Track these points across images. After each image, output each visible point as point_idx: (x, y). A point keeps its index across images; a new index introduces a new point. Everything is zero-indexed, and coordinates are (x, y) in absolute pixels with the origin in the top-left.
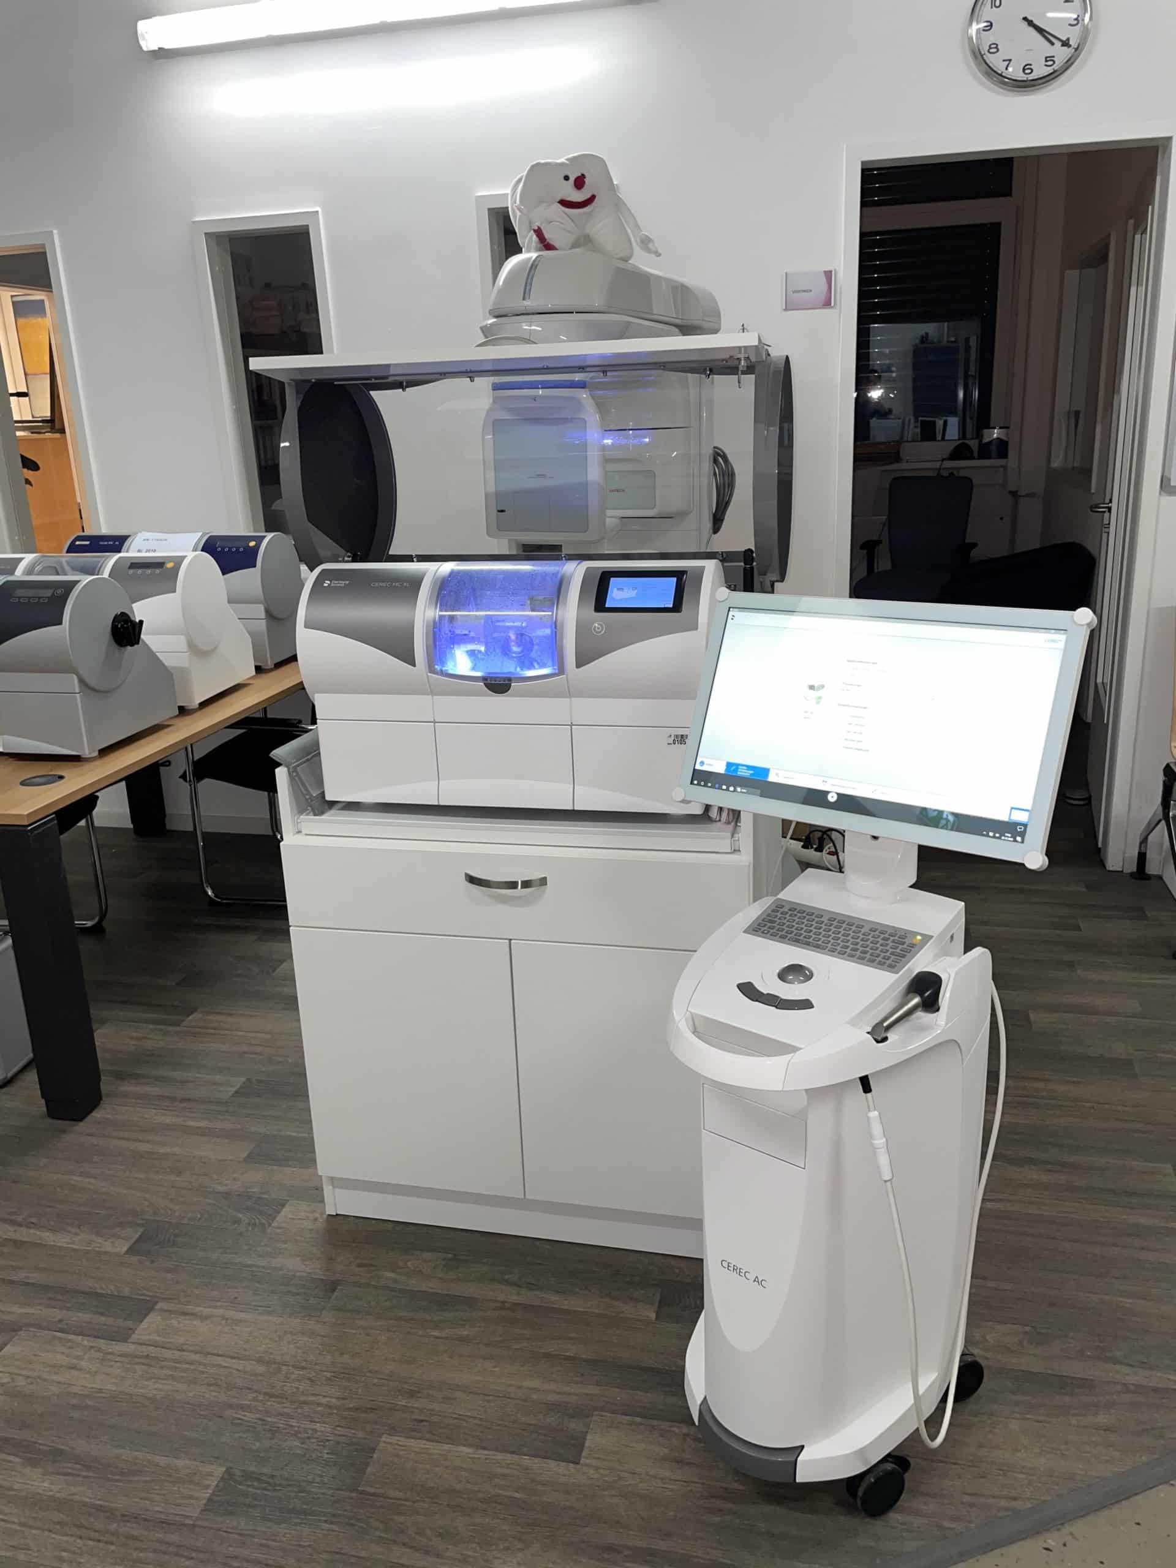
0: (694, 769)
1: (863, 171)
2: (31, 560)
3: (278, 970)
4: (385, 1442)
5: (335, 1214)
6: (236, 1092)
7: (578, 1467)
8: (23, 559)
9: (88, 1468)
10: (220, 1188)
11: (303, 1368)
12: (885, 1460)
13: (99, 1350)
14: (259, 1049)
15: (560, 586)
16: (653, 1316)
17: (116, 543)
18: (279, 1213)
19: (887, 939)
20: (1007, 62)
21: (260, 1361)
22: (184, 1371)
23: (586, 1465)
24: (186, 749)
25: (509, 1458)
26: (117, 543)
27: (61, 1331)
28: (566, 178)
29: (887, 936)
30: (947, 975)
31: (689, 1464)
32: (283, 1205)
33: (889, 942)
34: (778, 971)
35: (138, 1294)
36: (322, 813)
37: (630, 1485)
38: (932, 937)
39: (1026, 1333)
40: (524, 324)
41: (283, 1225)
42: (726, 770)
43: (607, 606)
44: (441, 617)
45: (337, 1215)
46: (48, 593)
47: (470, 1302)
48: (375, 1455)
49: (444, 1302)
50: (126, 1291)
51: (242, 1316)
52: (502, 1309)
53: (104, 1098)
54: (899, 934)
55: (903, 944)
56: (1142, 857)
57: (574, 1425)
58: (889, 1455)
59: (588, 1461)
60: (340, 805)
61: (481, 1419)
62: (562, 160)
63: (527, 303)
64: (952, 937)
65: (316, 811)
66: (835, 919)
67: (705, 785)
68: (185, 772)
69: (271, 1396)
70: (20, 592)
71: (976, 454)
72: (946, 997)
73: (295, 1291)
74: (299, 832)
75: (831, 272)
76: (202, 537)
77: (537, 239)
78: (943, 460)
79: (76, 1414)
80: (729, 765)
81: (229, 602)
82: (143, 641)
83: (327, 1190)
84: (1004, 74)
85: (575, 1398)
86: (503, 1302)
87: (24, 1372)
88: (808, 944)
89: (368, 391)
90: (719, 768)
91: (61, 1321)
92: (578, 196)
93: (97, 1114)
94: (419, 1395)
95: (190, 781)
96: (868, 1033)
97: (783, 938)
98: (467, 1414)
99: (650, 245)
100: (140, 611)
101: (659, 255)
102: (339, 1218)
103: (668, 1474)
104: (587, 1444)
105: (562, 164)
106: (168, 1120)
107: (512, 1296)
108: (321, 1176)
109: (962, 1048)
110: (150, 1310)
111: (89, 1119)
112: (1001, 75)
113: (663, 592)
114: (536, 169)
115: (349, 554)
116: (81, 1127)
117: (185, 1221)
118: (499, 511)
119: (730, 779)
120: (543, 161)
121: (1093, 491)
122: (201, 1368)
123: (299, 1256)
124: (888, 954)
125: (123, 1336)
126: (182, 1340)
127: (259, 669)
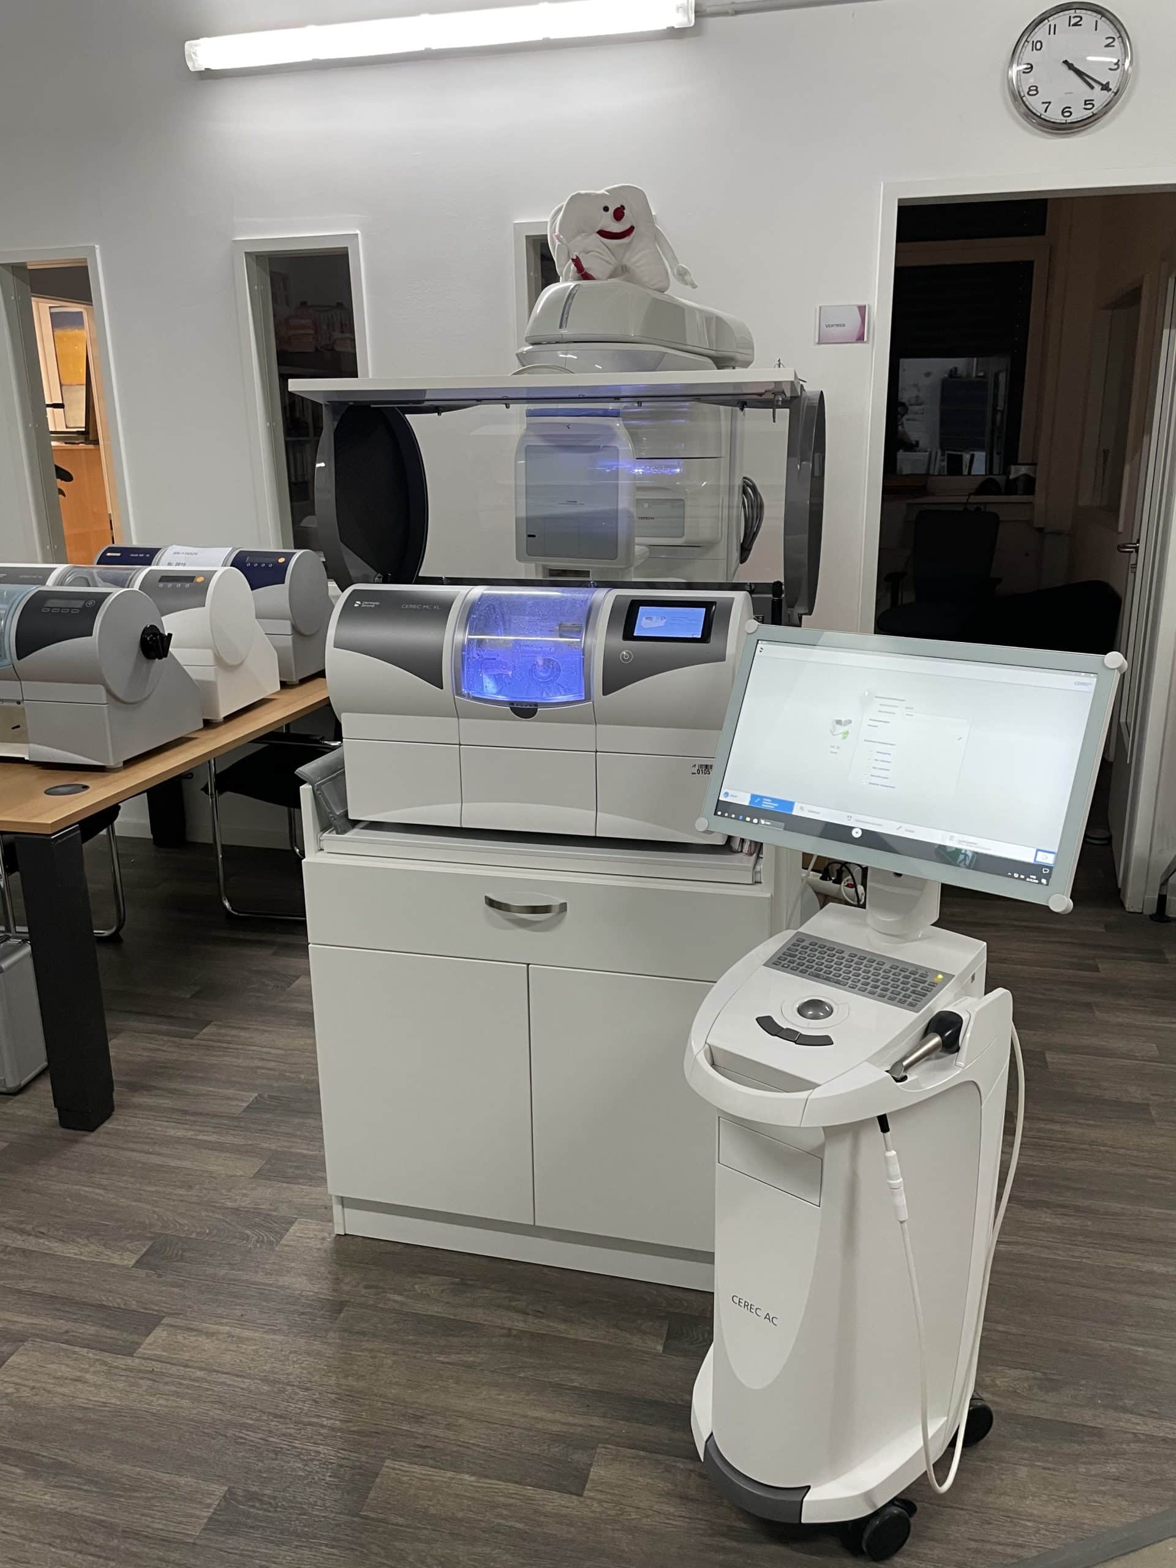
0: (718, 800)
1: (901, 209)
2: (64, 570)
3: (293, 986)
4: (387, 1467)
5: (343, 1234)
6: (248, 1107)
7: (582, 1499)
8: (55, 569)
9: (90, 1482)
10: (229, 1204)
11: (307, 1389)
12: (891, 1503)
13: (105, 1363)
14: (271, 1065)
15: (589, 613)
16: (660, 1348)
17: (146, 556)
18: (288, 1231)
19: (908, 977)
20: (1047, 105)
21: (265, 1380)
22: (188, 1387)
23: (592, 1498)
24: (209, 762)
25: (512, 1488)
26: (148, 555)
27: (67, 1342)
28: (606, 209)
29: (907, 973)
30: (968, 1016)
31: (693, 1500)
32: (292, 1223)
33: (910, 980)
34: (797, 1006)
35: (146, 1309)
36: (344, 832)
37: (633, 1519)
38: (954, 976)
39: (1035, 1378)
40: (559, 352)
41: (292, 1243)
42: (751, 802)
43: (635, 635)
44: (469, 640)
45: (346, 1235)
46: (80, 604)
47: (475, 1328)
48: (378, 1480)
49: (449, 1327)
50: (134, 1305)
51: (247, 1333)
52: (509, 1335)
53: (116, 1109)
54: (920, 972)
55: (924, 982)
56: (1162, 900)
57: (579, 1457)
58: (895, 1498)
59: (591, 1494)
60: (362, 825)
61: (484, 1448)
62: (602, 191)
63: (564, 331)
64: (973, 978)
65: (339, 830)
66: (856, 955)
67: (729, 817)
68: (207, 785)
69: (276, 1416)
70: (51, 603)
71: (1003, 491)
72: (966, 1038)
73: (302, 1311)
74: (322, 850)
75: (865, 306)
76: (231, 552)
77: (576, 268)
78: (970, 494)
79: (79, 1427)
80: (754, 797)
81: (257, 617)
82: (171, 654)
83: (337, 1209)
84: (1042, 116)
85: (580, 1429)
86: (510, 1329)
87: (31, 1383)
88: (828, 979)
89: (404, 414)
90: (744, 800)
91: (67, 1332)
92: (616, 227)
93: (108, 1125)
94: (424, 1420)
95: (212, 794)
96: (887, 1071)
97: (803, 973)
98: (471, 1442)
99: (687, 278)
100: (169, 624)
101: (696, 287)
102: (349, 1238)
103: (672, 1510)
104: (592, 1476)
105: (603, 195)
106: (180, 1133)
107: (519, 1323)
108: (331, 1196)
109: (981, 1089)
110: (156, 1324)
111: (101, 1129)
112: (1039, 117)
113: (691, 623)
114: (576, 199)
115: (379, 575)
116: (91, 1137)
117: (194, 1236)
118: (529, 536)
119: (754, 811)
120: (583, 192)
121: (1120, 529)
122: (205, 1385)
123: (306, 1275)
124: (908, 992)
125: (129, 1351)
126: (187, 1356)
127: (284, 685)
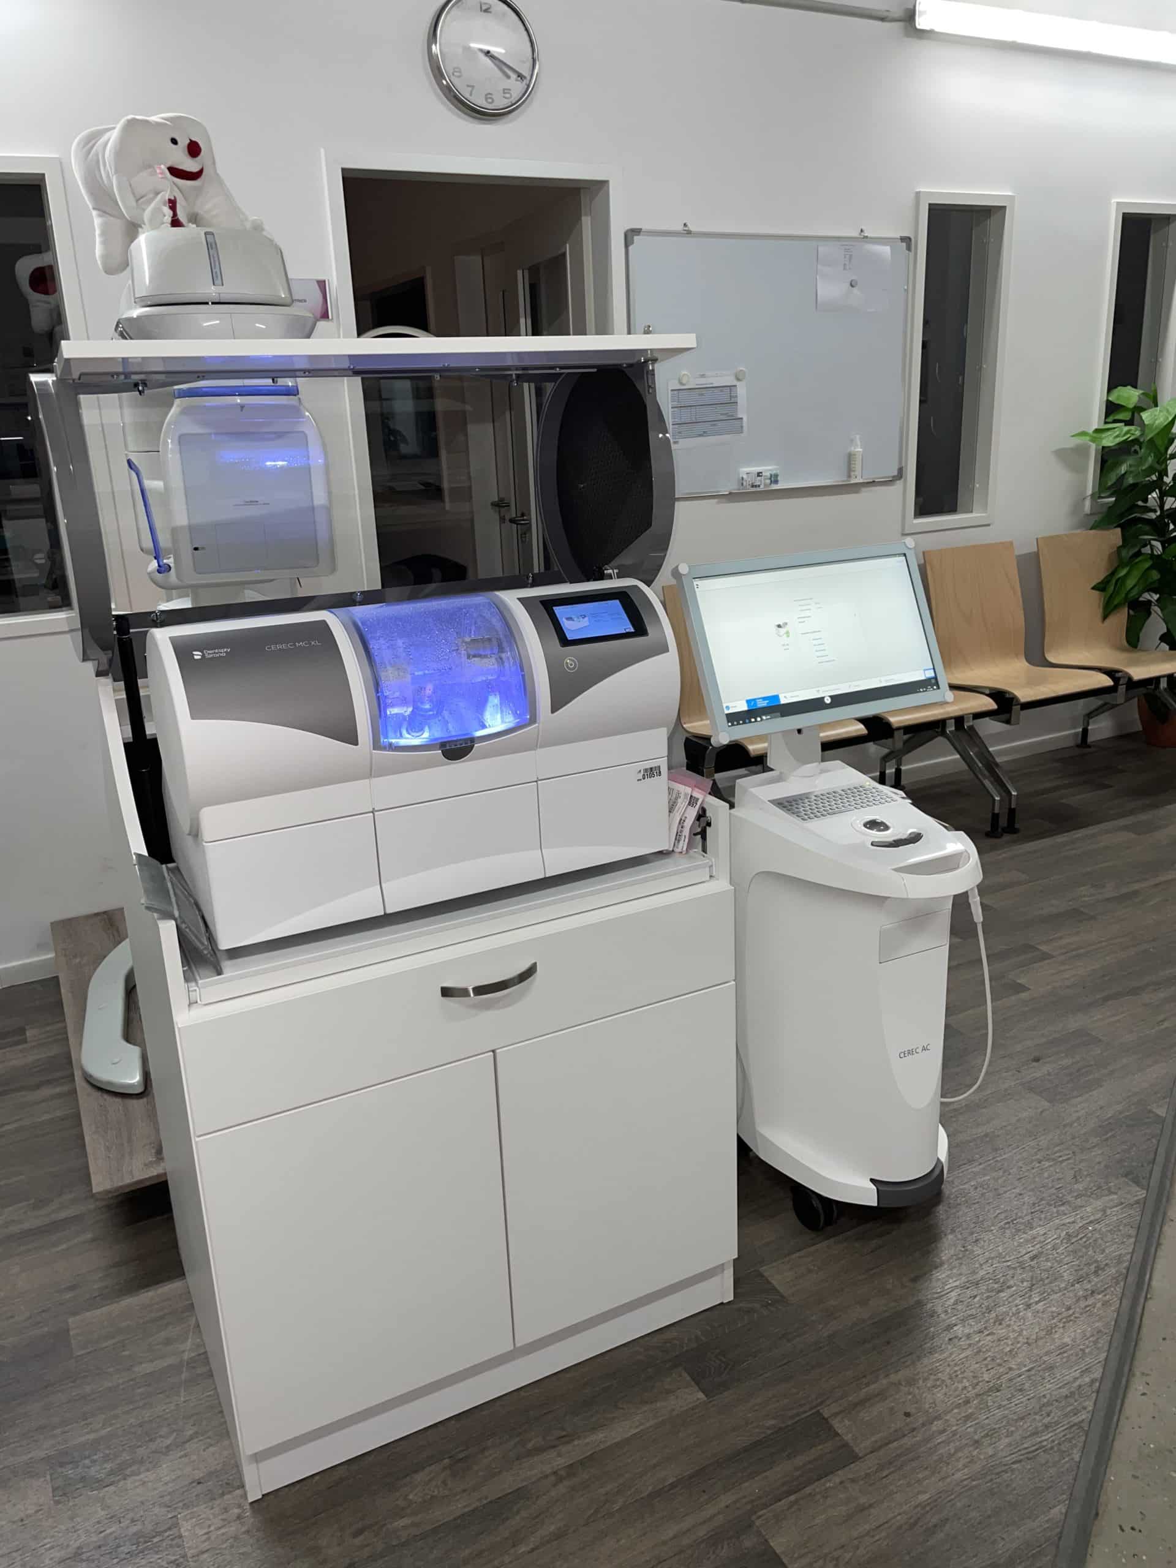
1: (346, 180)
5: (260, 1497)
20: (471, 88)
43: (568, 639)
45: (264, 1495)
63: (218, 291)
74: (193, 1005)
75: (324, 281)
77: (171, 212)
83: (250, 1473)
84: (467, 100)
85: (721, 1517)
102: (270, 1497)
104: (777, 1549)
108: (244, 1458)
112: (463, 101)
113: (614, 617)
114: (132, 126)
118: (194, 549)
119: (754, 713)
120: (137, 117)
